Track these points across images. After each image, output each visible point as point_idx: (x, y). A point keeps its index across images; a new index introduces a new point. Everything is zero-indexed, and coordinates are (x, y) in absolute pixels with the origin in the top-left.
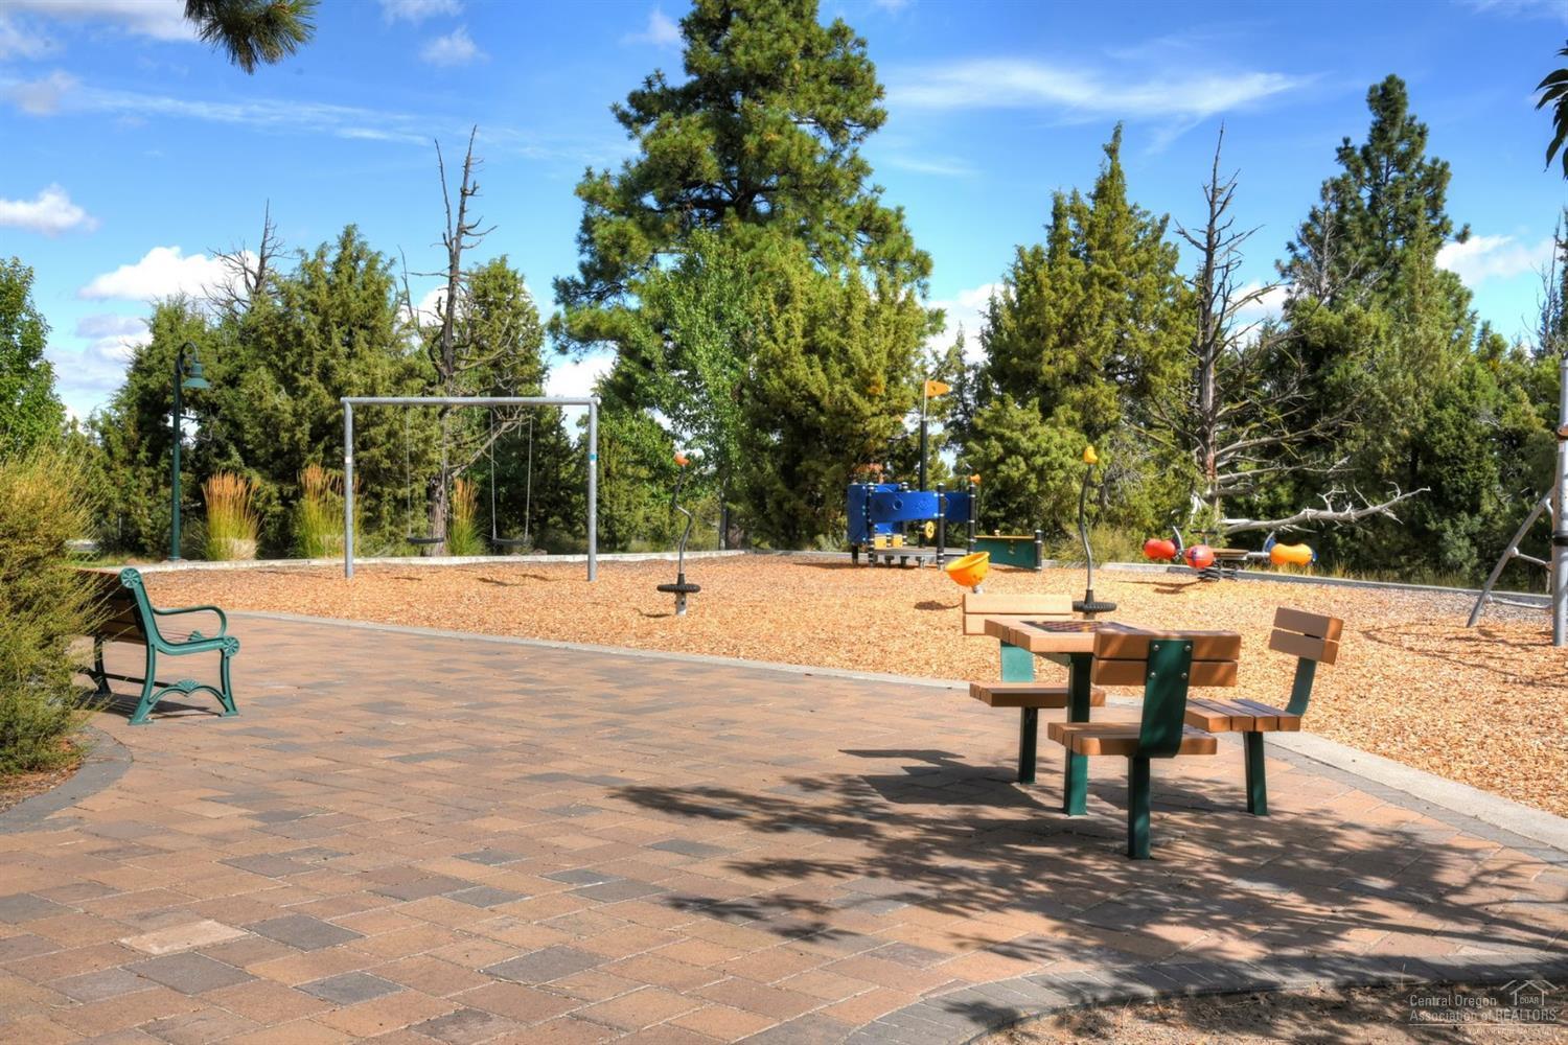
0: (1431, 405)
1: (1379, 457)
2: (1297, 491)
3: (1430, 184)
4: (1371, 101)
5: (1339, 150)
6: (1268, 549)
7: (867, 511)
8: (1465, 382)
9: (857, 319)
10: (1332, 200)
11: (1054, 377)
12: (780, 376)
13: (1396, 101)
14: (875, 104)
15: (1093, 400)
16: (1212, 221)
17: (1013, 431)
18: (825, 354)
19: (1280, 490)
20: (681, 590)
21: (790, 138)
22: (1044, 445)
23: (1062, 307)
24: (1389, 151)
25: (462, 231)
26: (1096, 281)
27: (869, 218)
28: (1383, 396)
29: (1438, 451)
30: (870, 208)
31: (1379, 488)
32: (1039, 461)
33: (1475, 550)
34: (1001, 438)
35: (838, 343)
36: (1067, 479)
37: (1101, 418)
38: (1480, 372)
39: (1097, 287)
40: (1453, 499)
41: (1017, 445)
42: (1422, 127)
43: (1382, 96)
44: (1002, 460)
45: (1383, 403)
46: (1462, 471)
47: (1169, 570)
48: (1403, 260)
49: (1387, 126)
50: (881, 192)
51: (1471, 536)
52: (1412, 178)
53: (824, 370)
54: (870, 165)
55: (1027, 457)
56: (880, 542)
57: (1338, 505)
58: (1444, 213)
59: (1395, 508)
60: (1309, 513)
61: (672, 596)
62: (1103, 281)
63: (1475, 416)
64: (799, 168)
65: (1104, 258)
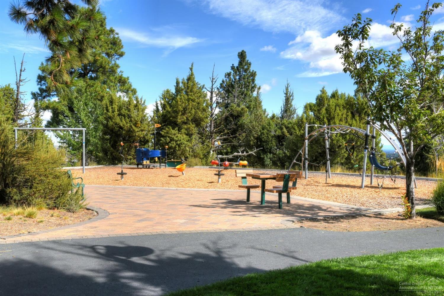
0: (261, 129)
1: (250, 141)
2: (232, 149)
3: (252, 76)
4: (238, 56)
5: (231, 67)
6: (239, 162)
7: (142, 155)
8: (268, 124)
9: (132, 107)
10: (227, 78)
11: (180, 123)
12: (112, 121)
13: (244, 56)
14: (122, 50)
15: (189, 128)
16: (212, 86)
17: (172, 135)
18: (124, 116)
19: (228, 148)
20: (122, 174)
21: (102, 58)
22: (180, 139)
23: (183, 106)
24: (243, 68)
25: (20, 81)
26: (190, 100)
27: (120, 79)
28: (251, 127)
29: (263, 139)
30: (121, 77)
31: (251, 148)
32: (179, 142)
33: (271, 162)
34: (169, 137)
35: (127, 114)
36: (185, 147)
37: (191, 132)
38: (271, 122)
39: (190, 101)
40: (266, 150)
41: (173, 139)
42: (250, 63)
43: (241, 55)
44: (170, 142)
45: (251, 128)
46: (268, 144)
47: (209, 168)
48: (247, 94)
49: (242, 62)
50: (122, 72)
51: (270, 158)
52: (248, 74)
53: (125, 120)
54: (120, 65)
55: (176, 141)
56: (145, 162)
57: (243, 152)
58: (255, 83)
59: (255, 152)
60: (236, 154)
61: (120, 175)
62: (192, 100)
63: (270, 132)
64: (105, 66)
65: (191, 95)
